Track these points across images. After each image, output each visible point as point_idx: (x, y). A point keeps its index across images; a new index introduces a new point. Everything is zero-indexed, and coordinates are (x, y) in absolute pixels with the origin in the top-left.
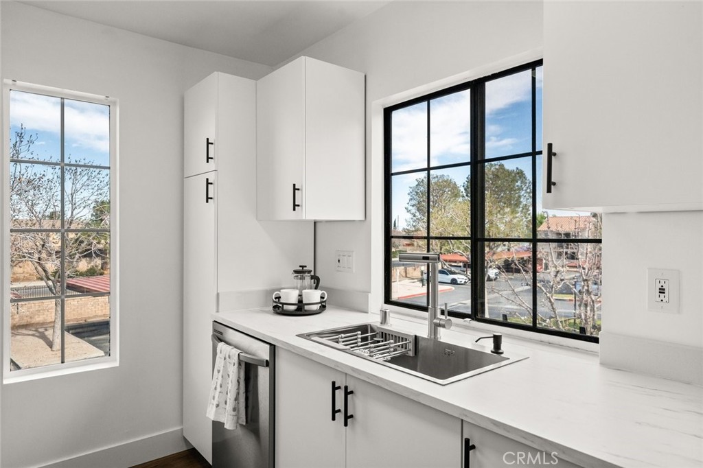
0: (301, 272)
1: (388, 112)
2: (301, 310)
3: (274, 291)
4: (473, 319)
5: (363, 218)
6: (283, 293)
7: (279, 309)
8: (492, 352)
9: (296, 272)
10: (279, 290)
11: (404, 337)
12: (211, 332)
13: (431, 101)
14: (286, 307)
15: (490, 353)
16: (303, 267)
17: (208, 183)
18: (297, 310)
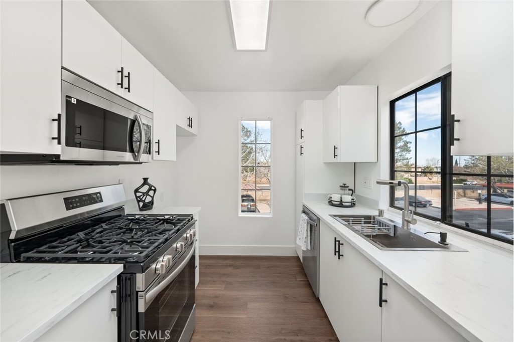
0: (344, 187)
1: (392, 104)
2: (341, 205)
3: (329, 194)
4: (442, 222)
5: (376, 161)
6: (333, 196)
7: (331, 203)
8: (439, 242)
9: (341, 186)
10: (331, 194)
11: (388, 225)
12: (302, 209)
13: (418, 93)
14: (333, 202)
15: (438, 243)
16: (344, 184)
17: (301, 147)
18: (340, 204)
